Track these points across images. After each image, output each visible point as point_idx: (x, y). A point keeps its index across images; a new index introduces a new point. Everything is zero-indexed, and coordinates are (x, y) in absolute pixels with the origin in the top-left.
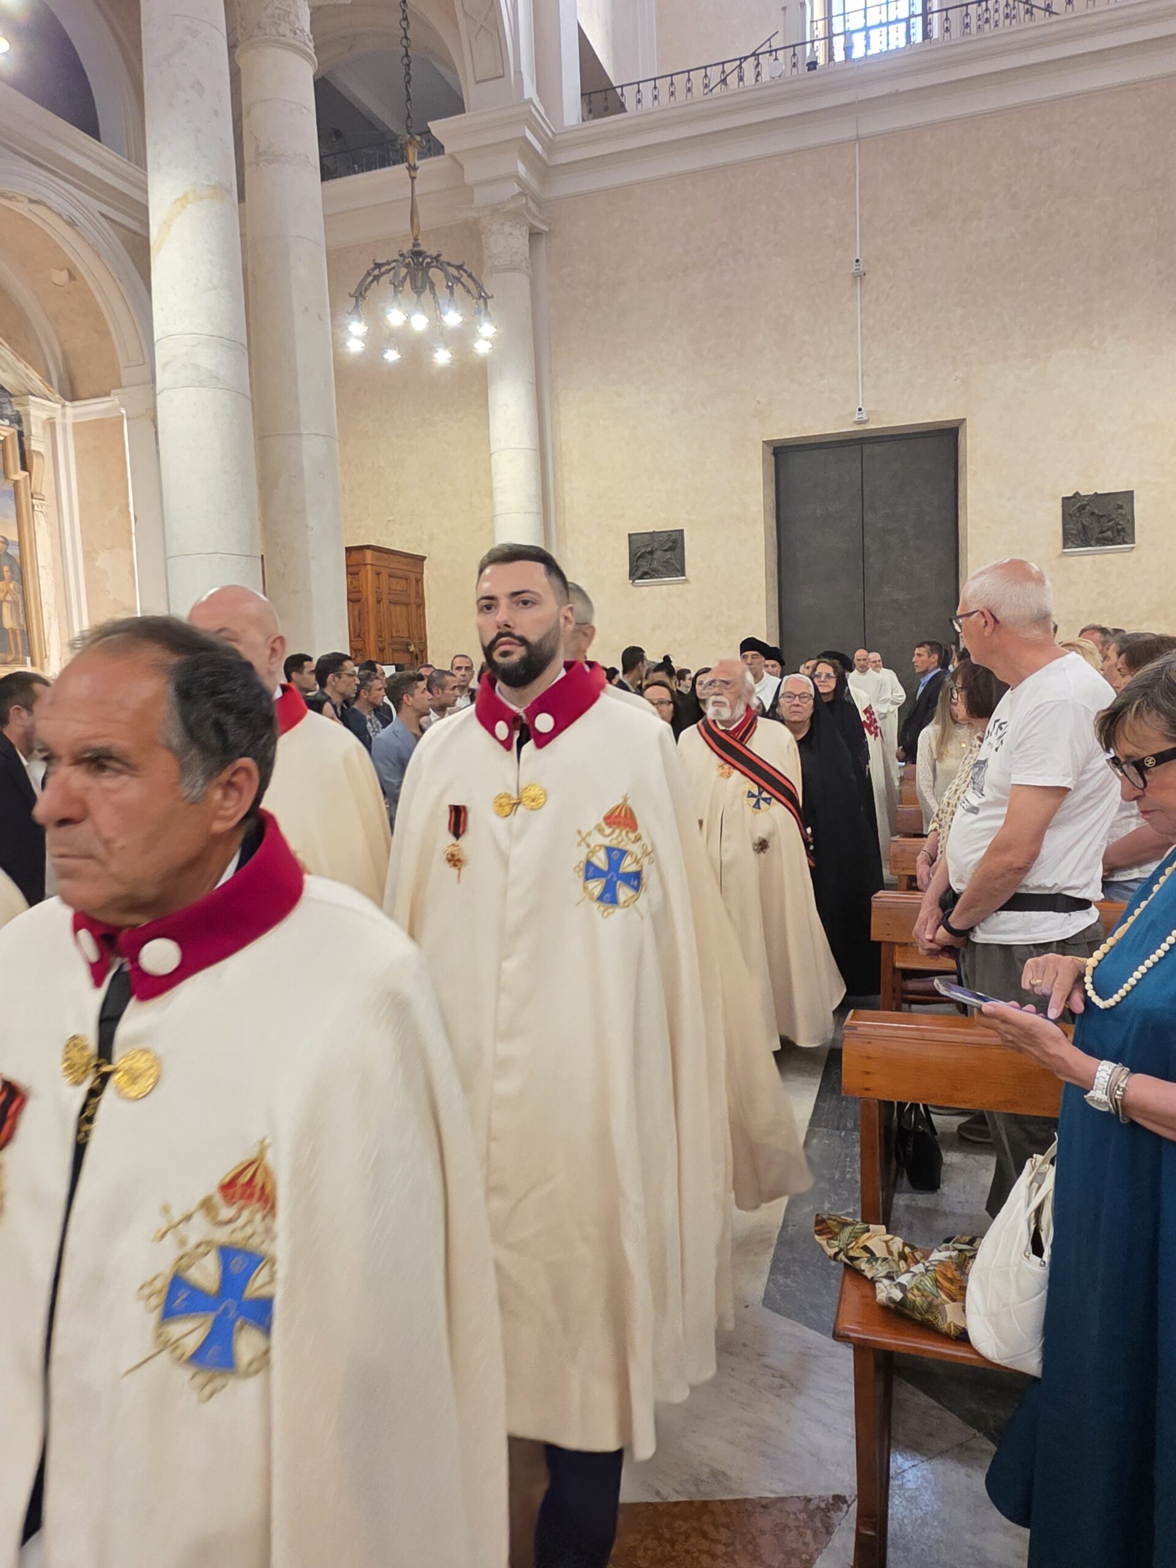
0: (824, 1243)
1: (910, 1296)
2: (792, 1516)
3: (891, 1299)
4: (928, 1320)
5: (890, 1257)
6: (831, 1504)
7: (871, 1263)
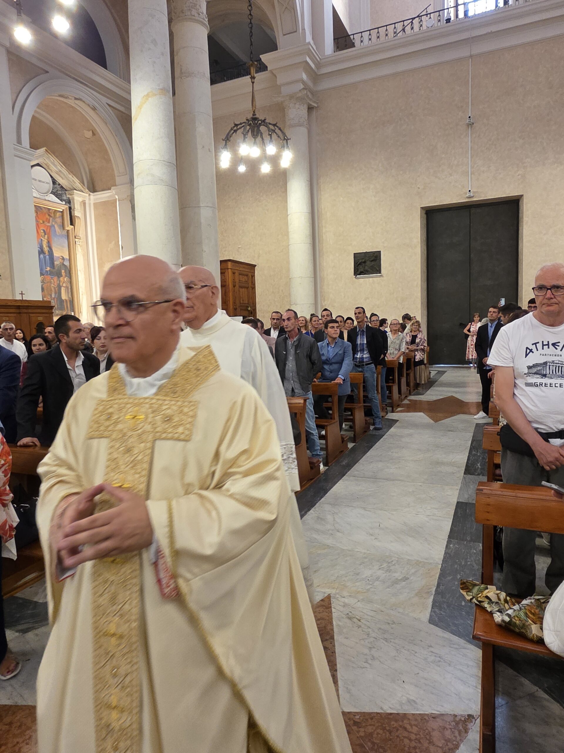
0: (465, 593)
1: (513, 620)
2: (448, 723)
3: (503, 621)
4: (523, 632)
5: (500, 602)
6: (467, 719)
7: (490, 604)
